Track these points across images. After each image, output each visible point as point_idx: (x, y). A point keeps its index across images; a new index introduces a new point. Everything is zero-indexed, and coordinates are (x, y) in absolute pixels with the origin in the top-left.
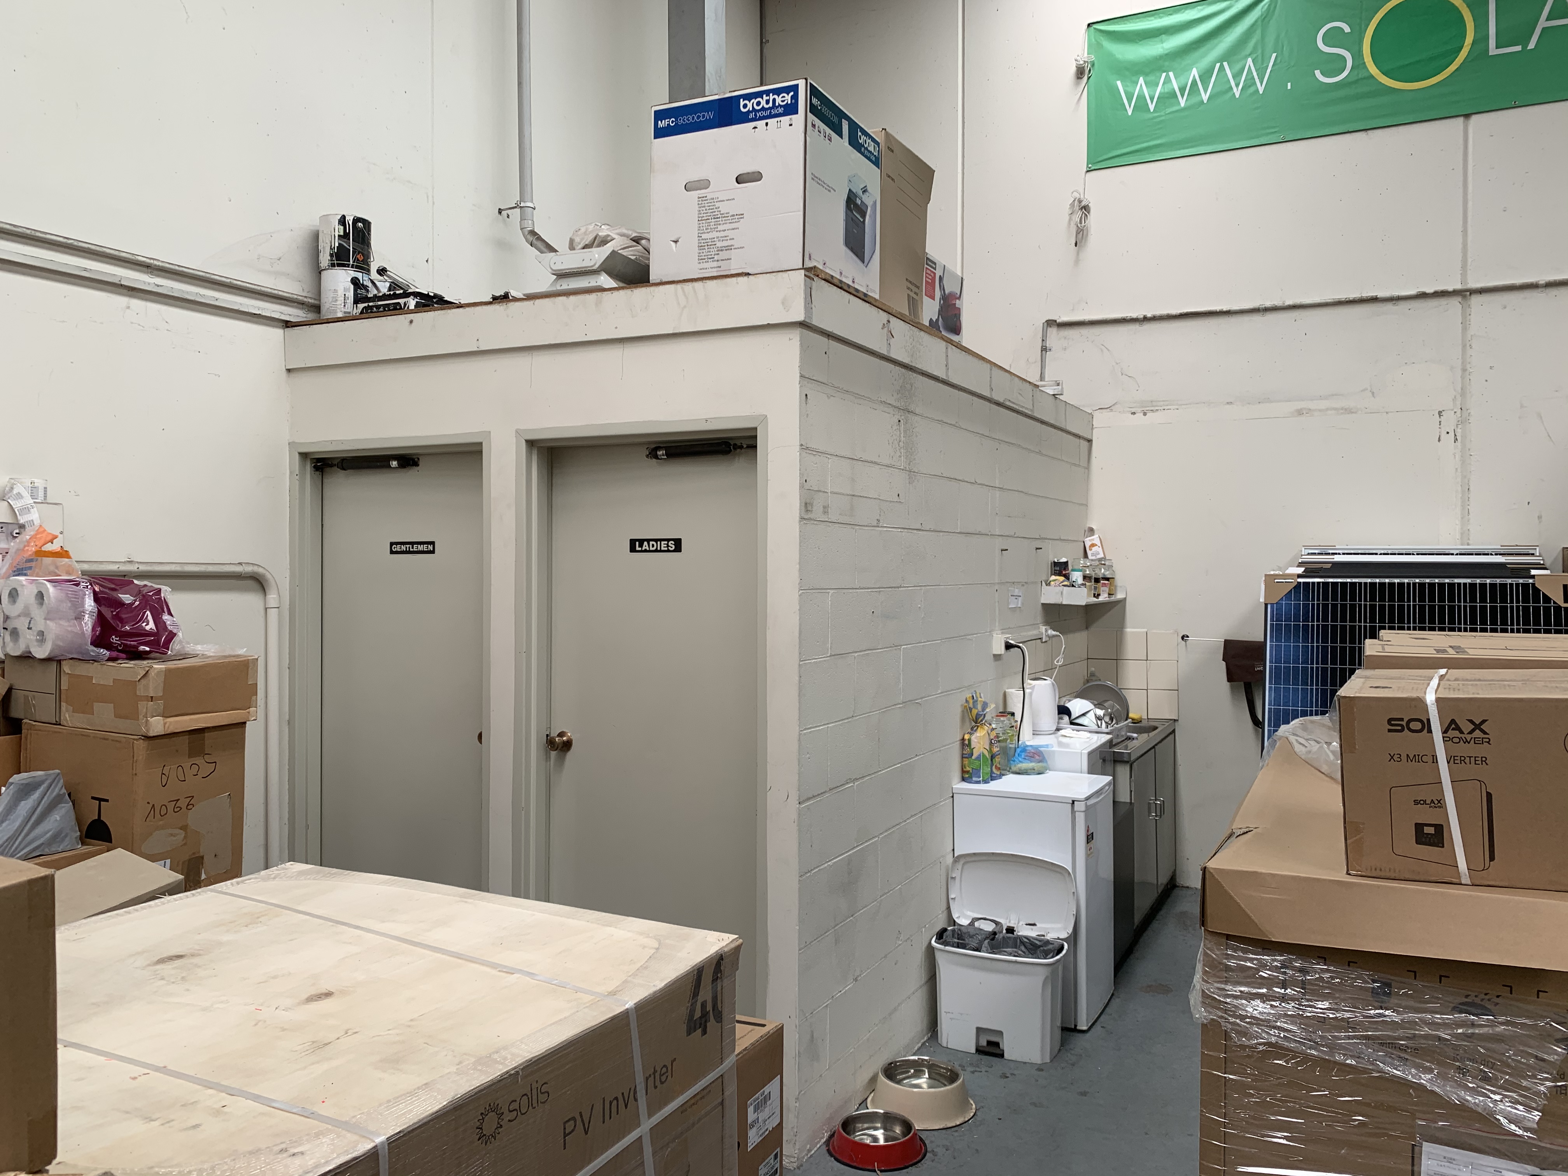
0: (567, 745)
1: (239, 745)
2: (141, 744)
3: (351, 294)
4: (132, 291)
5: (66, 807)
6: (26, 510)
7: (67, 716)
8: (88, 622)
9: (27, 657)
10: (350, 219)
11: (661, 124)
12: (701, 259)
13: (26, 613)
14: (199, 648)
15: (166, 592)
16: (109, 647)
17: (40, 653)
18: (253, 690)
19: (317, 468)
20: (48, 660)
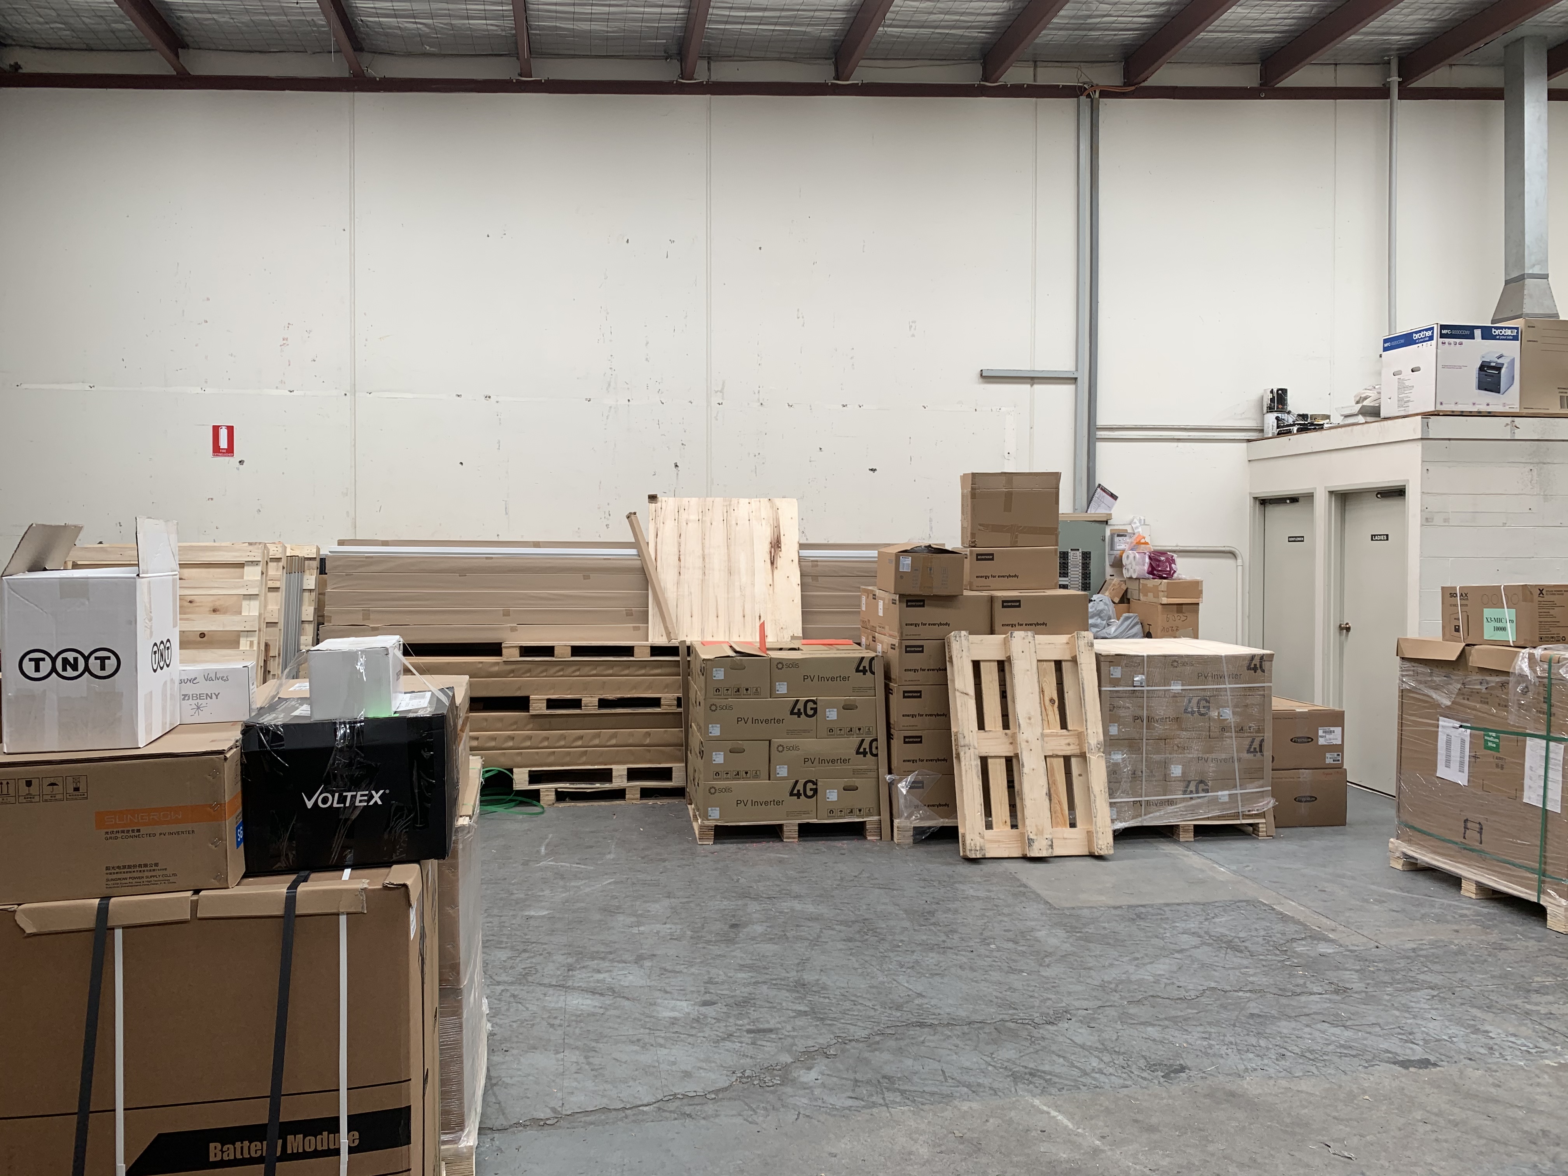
0: (1348, 629)
1: (1197, 612)
2: (1160, 606)
3: (1275, 425)
4: (1179, 440)
5: (1139, 627)
6: (1137, 528)
7: (1141, 598)
8: (1146, 567)
9: (1131, 578)
10: (1275, 390)
11: (1386, 345)
12: (1399, 407)
13: (1131, 563)
14: (1184, 576)
15: (1175, 556)
16: (1153, 574)
17: (1134, 577)
18: (1201, 592)
19: (1261, 504)
20: (1136, 579)
